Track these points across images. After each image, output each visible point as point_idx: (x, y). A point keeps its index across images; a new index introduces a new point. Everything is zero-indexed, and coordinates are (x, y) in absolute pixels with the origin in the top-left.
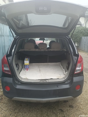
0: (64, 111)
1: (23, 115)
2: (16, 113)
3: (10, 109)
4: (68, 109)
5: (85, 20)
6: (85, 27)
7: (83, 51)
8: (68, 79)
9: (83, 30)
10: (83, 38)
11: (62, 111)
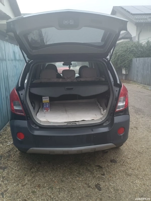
0: (103, 167)
1: (44, 174)
2: (33, 173)
3: (25, 168)
4: (109, 165)
5: (137, 30)
6: (138, 42)
7: (134, 81)
8: (106, 120)
9: (135, 47)
10: (134, 60)
11: (100, 167)
